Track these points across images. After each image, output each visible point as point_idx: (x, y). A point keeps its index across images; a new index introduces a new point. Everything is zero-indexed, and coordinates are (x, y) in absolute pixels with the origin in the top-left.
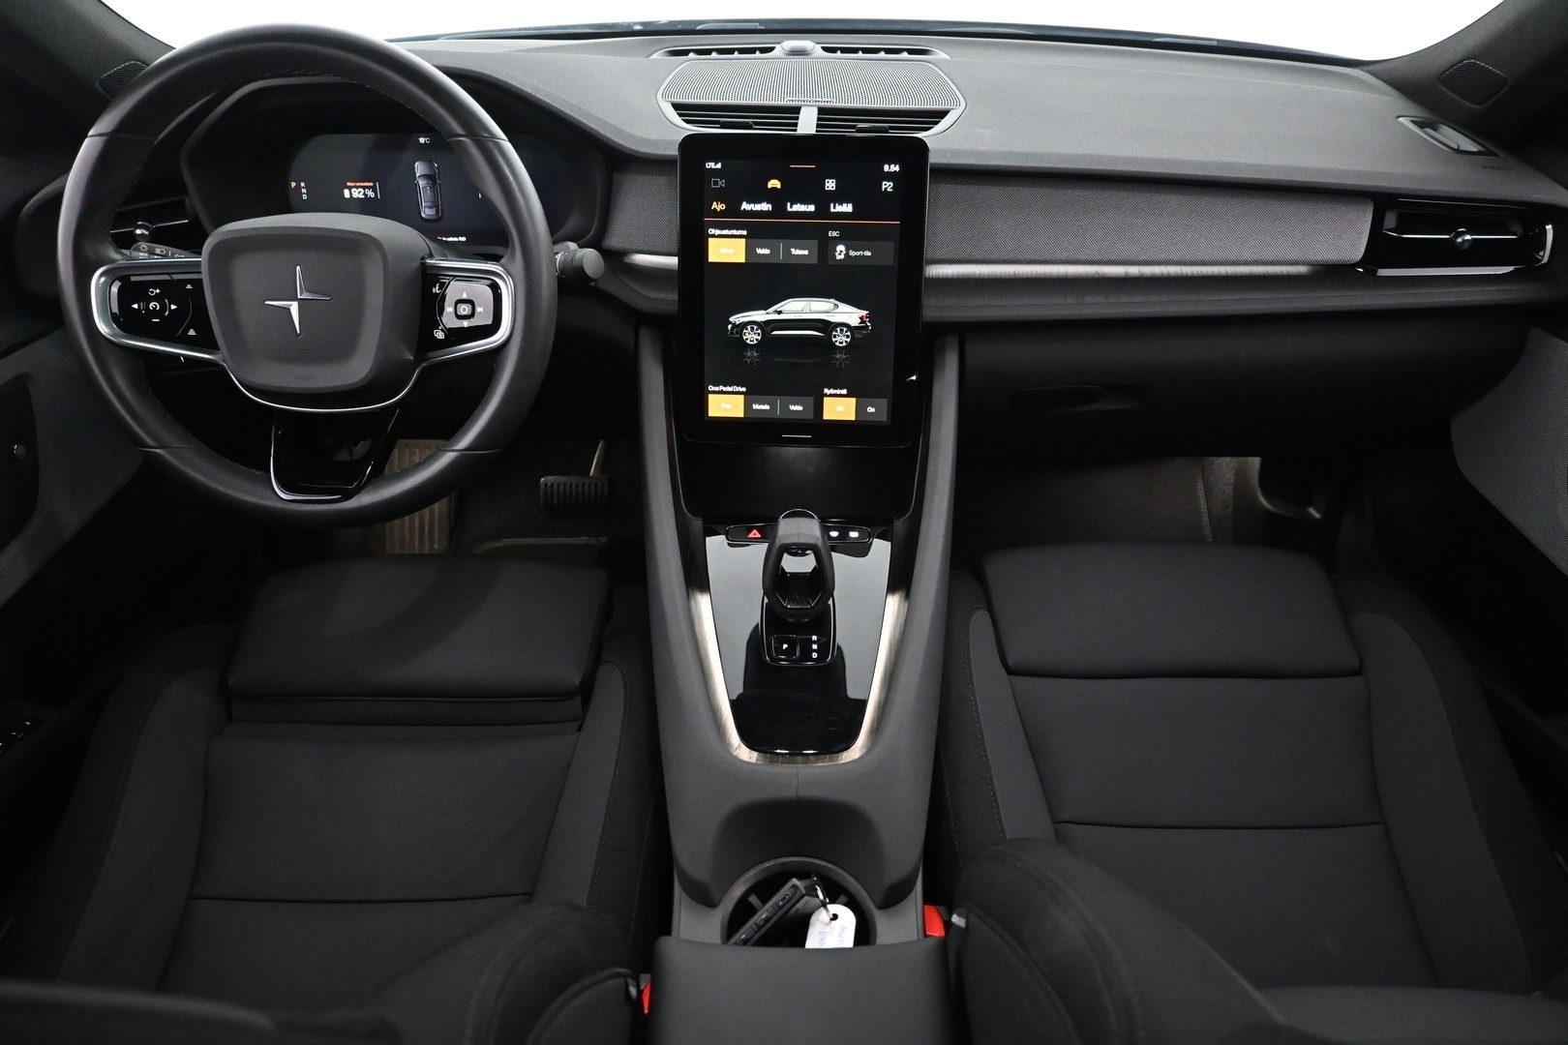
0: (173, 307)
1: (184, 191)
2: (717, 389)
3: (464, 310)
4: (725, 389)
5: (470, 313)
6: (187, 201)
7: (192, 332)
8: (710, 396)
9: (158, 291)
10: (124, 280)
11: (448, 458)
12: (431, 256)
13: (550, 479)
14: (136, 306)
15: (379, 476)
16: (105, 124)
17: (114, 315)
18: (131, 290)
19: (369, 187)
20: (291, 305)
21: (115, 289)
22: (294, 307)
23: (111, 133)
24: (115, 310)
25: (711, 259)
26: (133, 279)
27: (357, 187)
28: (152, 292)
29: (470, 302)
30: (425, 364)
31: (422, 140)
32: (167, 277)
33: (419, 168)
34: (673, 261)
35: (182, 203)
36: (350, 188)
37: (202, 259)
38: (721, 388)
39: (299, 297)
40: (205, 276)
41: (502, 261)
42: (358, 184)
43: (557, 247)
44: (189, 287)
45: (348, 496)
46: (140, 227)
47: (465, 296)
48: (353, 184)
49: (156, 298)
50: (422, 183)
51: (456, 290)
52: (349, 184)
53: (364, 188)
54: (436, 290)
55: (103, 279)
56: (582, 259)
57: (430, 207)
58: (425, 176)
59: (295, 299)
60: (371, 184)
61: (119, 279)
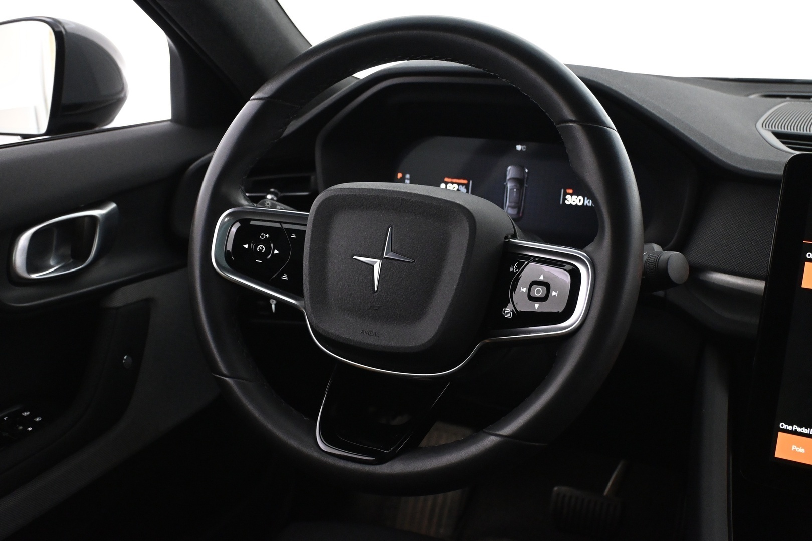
0: (276, 252)
1: (313, 169)
2: (790, 428)
3: (538, 291)
4: (799, 430)
5: (544, 295)
6: (313, 178)
7: (285, 277)
8: (780, 434)
9: (267, 236)
10: (245, 223)
11: (489, 441)
12: (514, 237)
13: (564, 489)
14: (246, 246)
15: (412, 448)
16: (266, 91)
17: (227, 253)
18: (247, 232)
19: (463, 184)
20: (376, 262)
21: (234, 230)
22: (377, 265)
23: (268, 98)
24: (229, 248)
25: (803, 286)
26: (252, 223)
27: (453, 183)
28: (263, 236)
29: (546, 285)
30: (487, 341)
31: (519, 147)
32: (278, 225)
33: (511, 171)
34: (760, 285)
35: (308, 179)
36: (446, 183)
37: (311, 214)
38: (796, 428)
39: (385, 256)
40: (308, 230)
41: (589, 248)
42: (454, 181)
43: (647, 247)
44: (294, 236)
45: (381, 460)
46: (271, 193)
47: (542, 278)
48: (449, 180)
49: (266, 242)
50: (509, 185)
51: (532, 271)
52: (446, 180)
53: (459, 184)
54: (514, 269)
55: (226, 220)
56: (667, 261)
57: (513, 208)
58: (513, 179)
59: (380, 257)
60: (465, 182)
61: (240, 221)
